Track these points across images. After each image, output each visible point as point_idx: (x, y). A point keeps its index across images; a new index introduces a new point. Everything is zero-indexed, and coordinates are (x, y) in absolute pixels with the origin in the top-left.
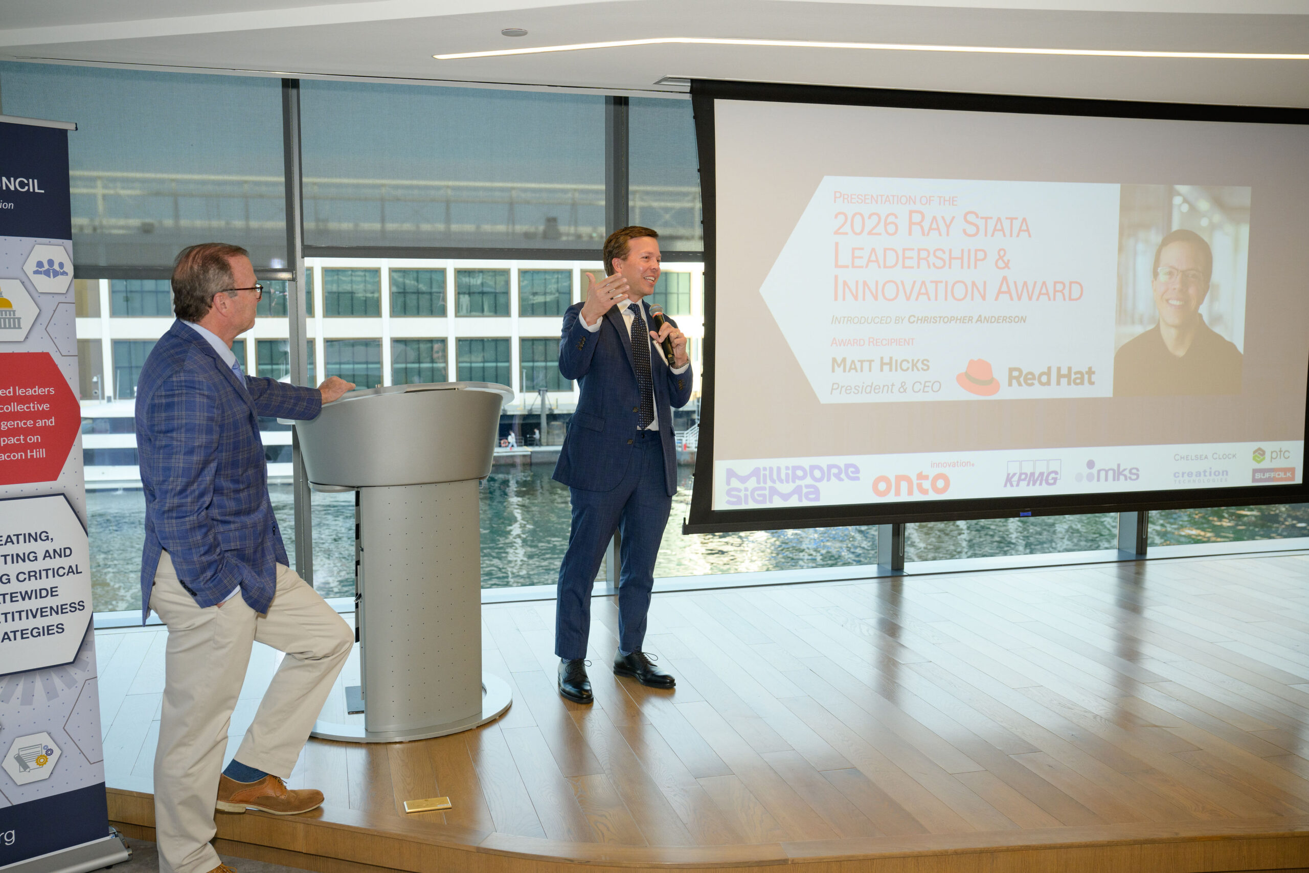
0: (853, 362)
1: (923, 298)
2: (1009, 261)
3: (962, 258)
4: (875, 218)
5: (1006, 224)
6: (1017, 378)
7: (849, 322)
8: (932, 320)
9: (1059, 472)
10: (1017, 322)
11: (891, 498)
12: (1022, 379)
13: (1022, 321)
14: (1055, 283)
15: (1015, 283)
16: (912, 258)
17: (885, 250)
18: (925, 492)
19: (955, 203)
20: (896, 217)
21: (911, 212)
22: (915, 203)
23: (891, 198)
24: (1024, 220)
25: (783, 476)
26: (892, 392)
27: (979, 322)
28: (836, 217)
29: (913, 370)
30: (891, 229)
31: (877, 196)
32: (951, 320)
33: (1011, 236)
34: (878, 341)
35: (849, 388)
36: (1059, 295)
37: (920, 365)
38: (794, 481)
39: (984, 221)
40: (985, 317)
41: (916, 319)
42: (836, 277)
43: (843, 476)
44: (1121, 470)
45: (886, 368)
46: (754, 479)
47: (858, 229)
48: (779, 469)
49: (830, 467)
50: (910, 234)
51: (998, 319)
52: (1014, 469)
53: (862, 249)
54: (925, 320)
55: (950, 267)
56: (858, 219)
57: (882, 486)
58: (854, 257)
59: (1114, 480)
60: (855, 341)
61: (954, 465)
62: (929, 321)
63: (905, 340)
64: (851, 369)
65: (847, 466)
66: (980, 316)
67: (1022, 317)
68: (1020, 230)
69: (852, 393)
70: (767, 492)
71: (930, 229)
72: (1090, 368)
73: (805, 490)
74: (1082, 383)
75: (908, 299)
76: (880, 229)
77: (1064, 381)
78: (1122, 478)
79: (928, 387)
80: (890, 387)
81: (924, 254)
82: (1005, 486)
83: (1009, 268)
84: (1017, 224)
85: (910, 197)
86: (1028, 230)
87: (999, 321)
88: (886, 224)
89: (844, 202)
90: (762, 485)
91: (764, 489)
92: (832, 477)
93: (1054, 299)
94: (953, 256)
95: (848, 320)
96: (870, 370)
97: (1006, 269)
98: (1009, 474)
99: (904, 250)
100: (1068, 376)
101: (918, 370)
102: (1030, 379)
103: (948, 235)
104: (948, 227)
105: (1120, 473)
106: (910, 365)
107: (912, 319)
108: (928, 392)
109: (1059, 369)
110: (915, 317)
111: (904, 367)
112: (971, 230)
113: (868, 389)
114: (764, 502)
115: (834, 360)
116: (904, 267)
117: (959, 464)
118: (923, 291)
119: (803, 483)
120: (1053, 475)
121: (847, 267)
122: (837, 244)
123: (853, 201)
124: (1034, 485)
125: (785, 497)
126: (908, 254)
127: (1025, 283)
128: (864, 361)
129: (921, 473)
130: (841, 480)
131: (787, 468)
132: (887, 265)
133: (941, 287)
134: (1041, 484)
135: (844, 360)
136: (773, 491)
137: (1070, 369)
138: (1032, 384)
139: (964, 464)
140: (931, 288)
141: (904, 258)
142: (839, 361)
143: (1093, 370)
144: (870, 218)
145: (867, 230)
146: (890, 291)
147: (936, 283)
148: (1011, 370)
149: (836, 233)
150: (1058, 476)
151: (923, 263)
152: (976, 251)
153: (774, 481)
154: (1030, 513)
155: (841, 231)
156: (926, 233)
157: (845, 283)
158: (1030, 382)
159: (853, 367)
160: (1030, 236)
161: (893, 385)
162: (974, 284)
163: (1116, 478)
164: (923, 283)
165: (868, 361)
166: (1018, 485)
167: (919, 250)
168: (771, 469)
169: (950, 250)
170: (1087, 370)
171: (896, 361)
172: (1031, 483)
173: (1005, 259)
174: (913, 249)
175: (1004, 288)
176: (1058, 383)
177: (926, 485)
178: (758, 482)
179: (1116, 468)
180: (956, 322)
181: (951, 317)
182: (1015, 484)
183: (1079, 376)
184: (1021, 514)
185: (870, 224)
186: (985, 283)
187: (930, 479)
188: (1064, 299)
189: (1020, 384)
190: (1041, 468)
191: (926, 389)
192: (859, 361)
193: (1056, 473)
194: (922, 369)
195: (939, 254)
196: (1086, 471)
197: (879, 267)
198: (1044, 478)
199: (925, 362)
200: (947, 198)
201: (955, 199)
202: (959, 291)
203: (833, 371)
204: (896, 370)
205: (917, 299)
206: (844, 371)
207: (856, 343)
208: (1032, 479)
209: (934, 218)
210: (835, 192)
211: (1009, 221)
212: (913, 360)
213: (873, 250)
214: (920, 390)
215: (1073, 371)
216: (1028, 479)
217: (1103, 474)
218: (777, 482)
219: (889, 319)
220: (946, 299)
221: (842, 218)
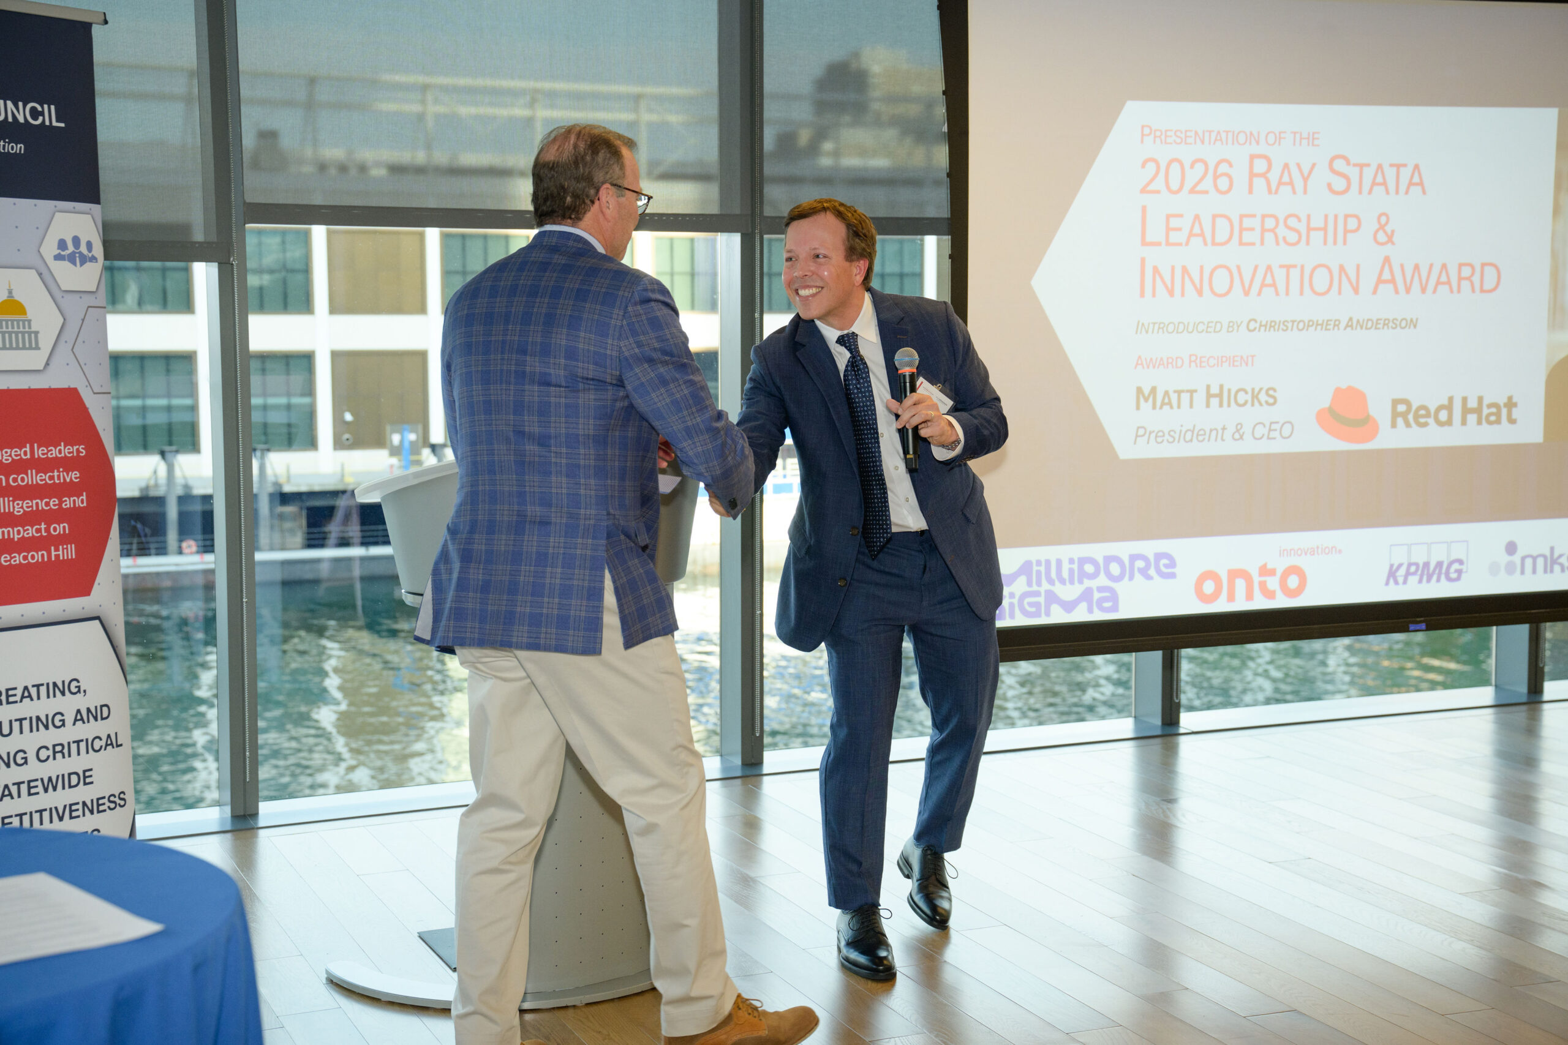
0: (1166, 393)
1: (1268, 292)
2: (1393, 232)
3: (1325, 229)
4: (1200, 167)
5: (1390, 173)
6: (1404, 415)
7: (1161, 330)
8: (1282, 326)
9: (1465, 561)
10: (1404, 328)
11: (1221, 606)
12: (1411, 417)
13: (1412, 326)
14: (1461, 265)
15: (1402, 266)
16: (1252, 229)
17: (1214, 217)
18: (1270, 595)
19: (1316, 142)
20: (1231, 165)
21: (1252, 157)
22: (1258, 143)
23: (1224, 135)
24: (1417, 167)
25: (1065, 574)
26: (1223, 440)
27: (1349, 329)
28: (1143, 166)
29: (1253, 405)
30: (1223, 183)
31: (1204, 132)
32: (1308, 326)
33: (1397, 192)
34: (1203, 360)
35: (1160, 434)
36: (1465, 284)
37: (1263, 397)
38: (1081, 582)
39: (1357, 169)
40: (1358, 321)
41: (1257, 325)
42: (1143, 260)
43: (1152, 572)
44: (1556, 555)
45: (1215, 401)
46: (1023, 579)
47: (1175, 185)
48: (1059, 562)
49: (1134, 558)
50: (1251, 191)
51: (1377, 324)
52: (1400, 557)
53: (1181, 216)
54: (1271, 326)
55: (1308, 243)
56: (1175, 168)
57: (1209, 587)
58: (1168, 229)
59: (1545, 571)
60: (1170, 361)
61: (1312, 552)
62: (1276, 327)
63: (1242, 357)
64: (1163, 404)
65: (1159, 556)
66: (1351, 319)
67: (1412, 320)
68: (1411, 184)
69: (1165, 441)
70: (1041, 600)
71: (1280, 183)
72: (1510, 398)
73: (1097, 595)
74: (1498, 421)
75: (1247, 293)
76: (1207, 184)
77: (1472, 418)
78: (1557, 568)
79: (1276, 430)
80: (1220, 432)
81: (1270, 223)
82: (1387, 584)
83: (1393, 243)
84: (1406, 173)
85: (1251, 134)
86: (1421, 184)
87: (1378, 326)
88: (1216, 177)
89: (1155, 142)
90: (1035, 588)
91: (1037, 594)
92: (1137, 575)
93: (1459, 291)
94: (1312, 225)
95: (1159, 328)
96: (1191, 406)
97: (1390, 244)
98: (1392, 566)
99: (1242, 217)
100: (1478, 411)
101: (1261, 404)
102: (1423, 416)
103: (1305, 192)
104: (1306, 180)
105: (1554, 562)
106: (1249, 397)
107: (1252, 325)
108: (1274, 438)
109: (1465, 400)
110: (1255, 321)
111: (1241, 401)
112: (1339, 184)
113: (1188, 436)
114: (1037, 614)
115: (1139, 390)
116: (1241, 243)
117: (1320, 551)
118: (1269, 280)
119: (1093, 584)
120: (1456, 566)
121: (1159, 244)
122: (1144, 209)
123: (1169, 140)
124: (1429, 581)
125: (1069, 606)
126: (1247, 222)
127: (1417, 267)
128: (1183, 391)
129: (1265, 565)
130: (1149, 578)
131: (1071, 561)
132: (1217, 240)
133: (1295, 274)
134: (1438, 580)
135: (1154, 390)
136: (1051, 597)
137: (1480, 399)
138: (1425, 425)
139: (1327, 551)
140: (1280, 275)
141: (1242, 230)
142: (1146, 392)
143: (1514, 400)
144: (1192, 167)
145: (1188, 186)
146: (1221, 281)
147: (1288, 267)
148: (1396, 402)
149: (1143, 191)
150: (1464, 567)
151: (1269, 237)
152: (1346, 216)
153: (1051, 582)
154: (1423, 626)
155: (1150, 188)
156: (1273, 191)
157: (1156, 270)
158: (1422, 420)
159: (1166, 401)
160: (1424, 192)
161: (1224, 429)
162: (1342, 268)
163: (1548, 569)
164: (1269, 268)
165: (1188, 391)
166: (1405, 582)
167: (1264, 217)
168: (1048, 562)
169: (1309, 217)
170: (1505, 400)
171: (1229, 391)
172: (1425, 578)
173: (1388, 229)
174: (1254, 216)
175: (1386, 275)
176: (1464, 422)
177: (1273, 583)
178: (1030, 584)
179: (1548, 554)
180: (1316, 329)
181: (1309, 321)
182: (1401, 580)
183: (1494, 410)
184: (1412, 627)
185: (1193, 176)
186: (1358, 267)
187: (1279, 573)
188: (1473, 291)
189: (1408, 425)
190: (1438, 555)
191: (1272, 435)
192: (1175, 392)
193: (1461, 562)
194: (1267, 403)
195: (1292, 222)
196: (1504, 558)
197: (1205, 244)
198: (1444, 570)
199: (1271, 392)
200: (1305, 135)
201: (1316, 136)
202: (1321, 280)
203: (1138, 408)
204: (1229, 405)
205: (1259, 294)
206: (1154, 407)
207: (1172, 363)
208: (1426, 572)
209: (1286, 166)
210: (1143, 127)
211: (1394, 169)
212: (1253, 390)
213: (1197, 217)
214: (1263, 435)
215: (1486, 402)
216: (1419, 572)
217: (1529, 562)
218: (1057, 583)
219: (1219, 326)
220: (1301, 293)
221: (1151, 166)
